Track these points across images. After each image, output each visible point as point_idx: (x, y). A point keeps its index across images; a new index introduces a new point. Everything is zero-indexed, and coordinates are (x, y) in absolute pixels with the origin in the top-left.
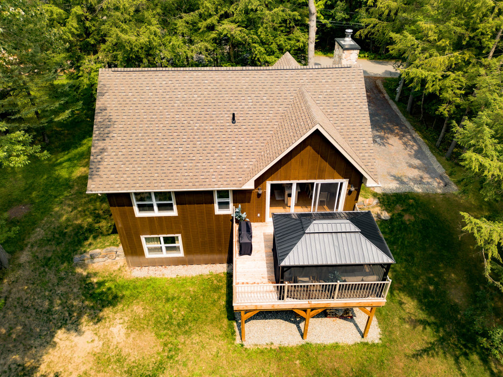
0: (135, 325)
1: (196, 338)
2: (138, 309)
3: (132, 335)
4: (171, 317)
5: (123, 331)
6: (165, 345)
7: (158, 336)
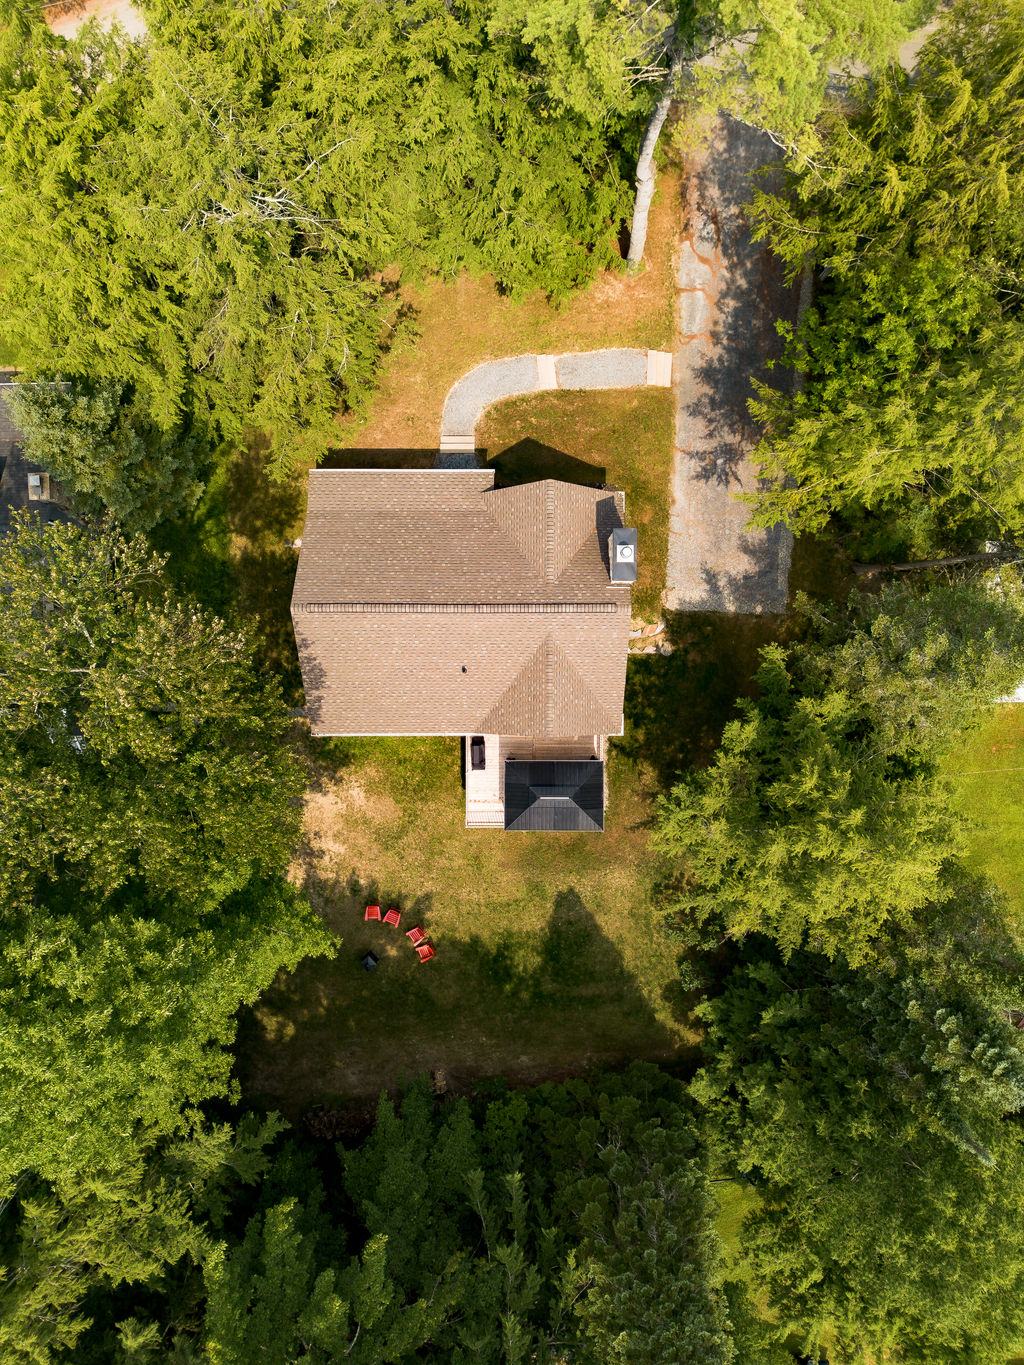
0: (371, 789)
1: (433, 806)
2: (371, 771)
3: (372, 799)
4: (406, 783)
5: (362, 795)
6: (405, 811)
7: (397, 802)
